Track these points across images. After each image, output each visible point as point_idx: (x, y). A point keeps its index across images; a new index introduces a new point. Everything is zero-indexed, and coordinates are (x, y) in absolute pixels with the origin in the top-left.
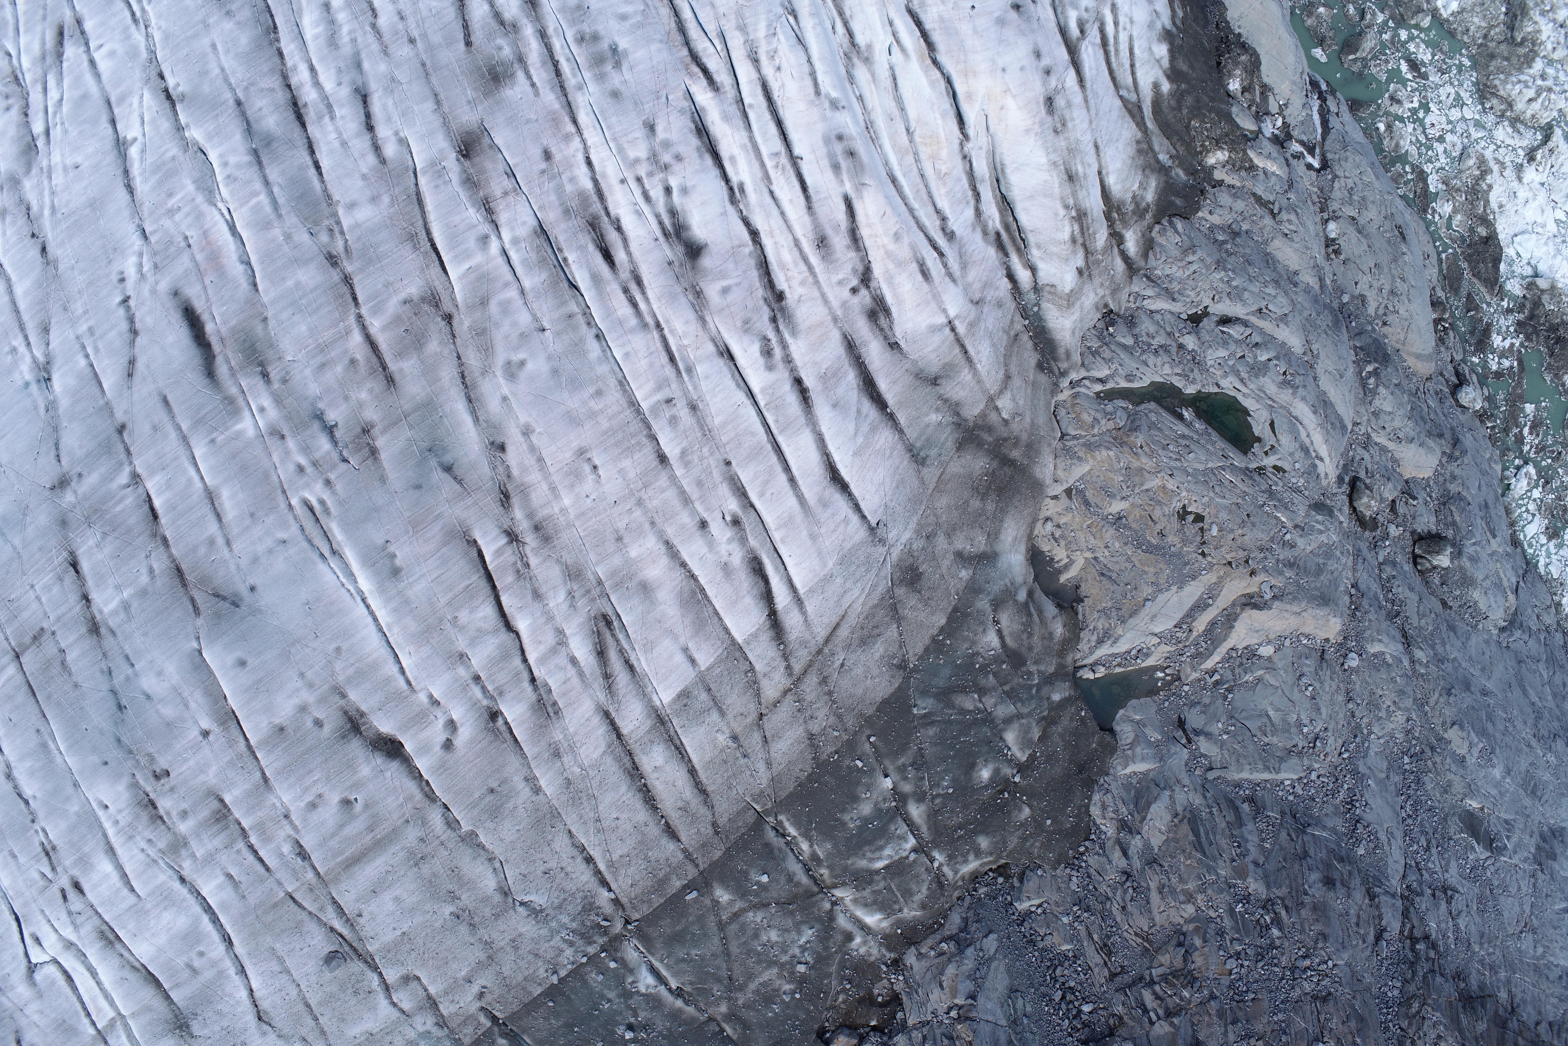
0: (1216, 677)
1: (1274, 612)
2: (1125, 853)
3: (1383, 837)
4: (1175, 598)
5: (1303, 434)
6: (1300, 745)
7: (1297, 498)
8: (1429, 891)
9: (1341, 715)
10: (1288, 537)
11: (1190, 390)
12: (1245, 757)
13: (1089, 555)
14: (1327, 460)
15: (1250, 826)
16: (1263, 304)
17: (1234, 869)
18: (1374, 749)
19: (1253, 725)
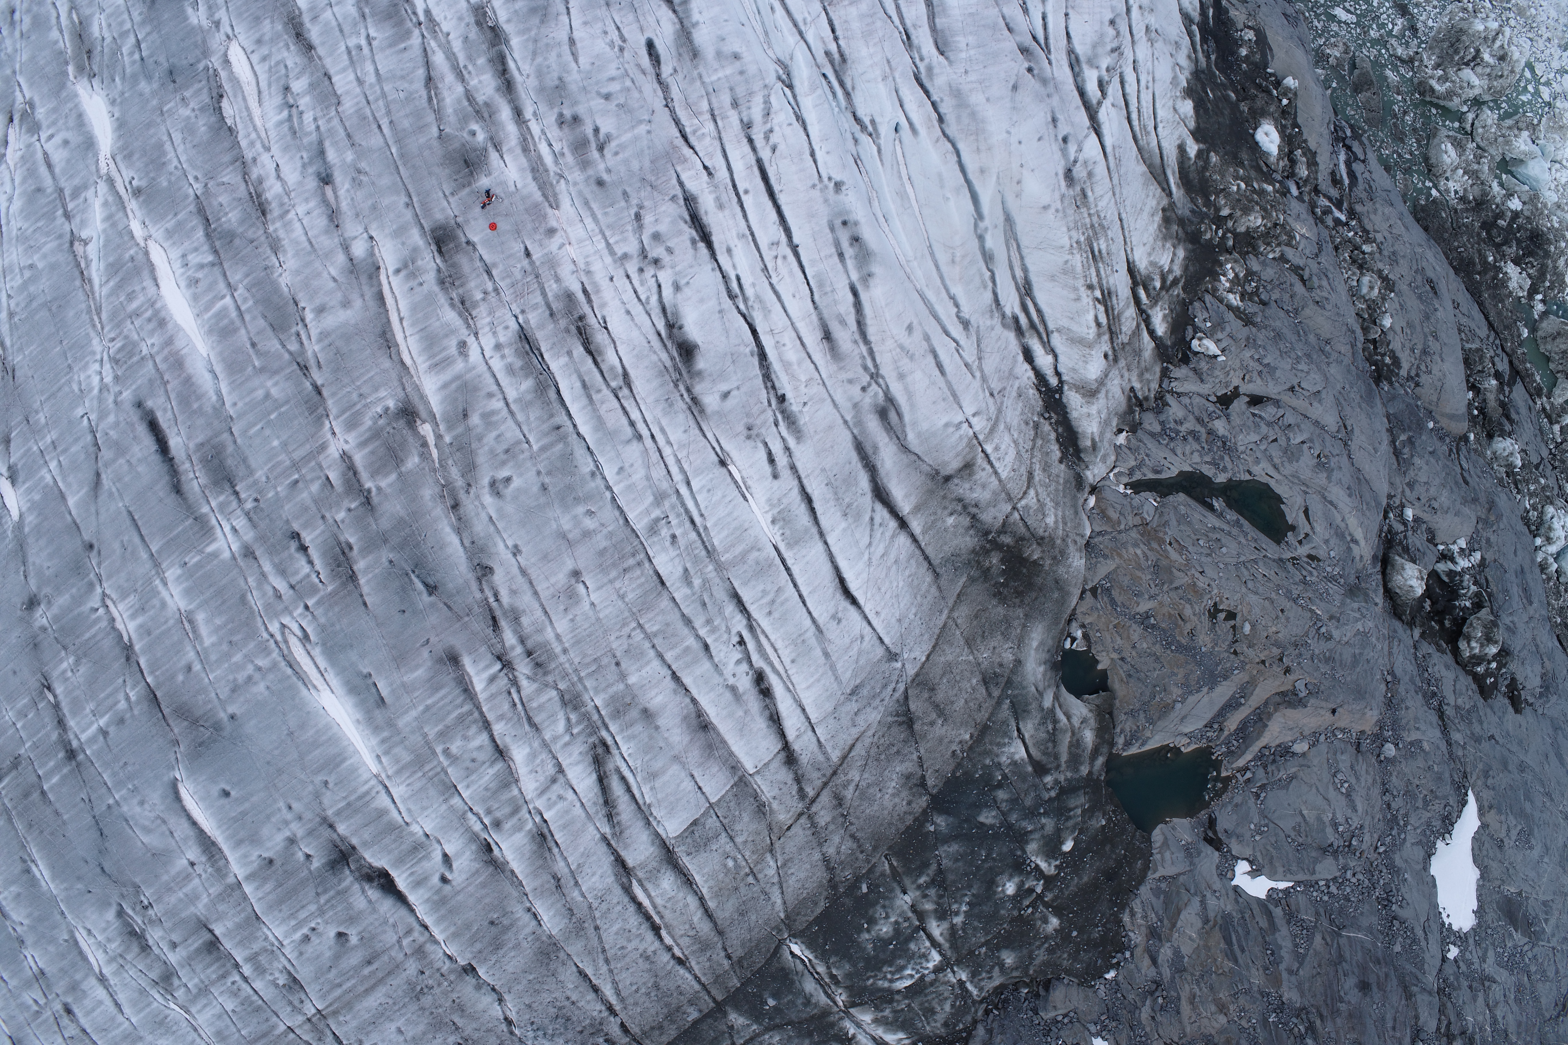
0: (1249, 775)
1: (1309, 709)
2: (1154, 961)
3: (1420, 933)
4: (1205, 699)
5: (1339, 519)
6: (1335, 845)
7: (1333, 588)
8: (1465, 984)
9: (1377, 809)
10: (1323, 630)
11: (1221, 478)
12: (1278, 859)
13: (1115, 656)
14: (1362, 543)
15: (1284, 932)
16: (1295, 382)
17: (1267, 977)
18: (1410, 840)
19: (1286, 825)
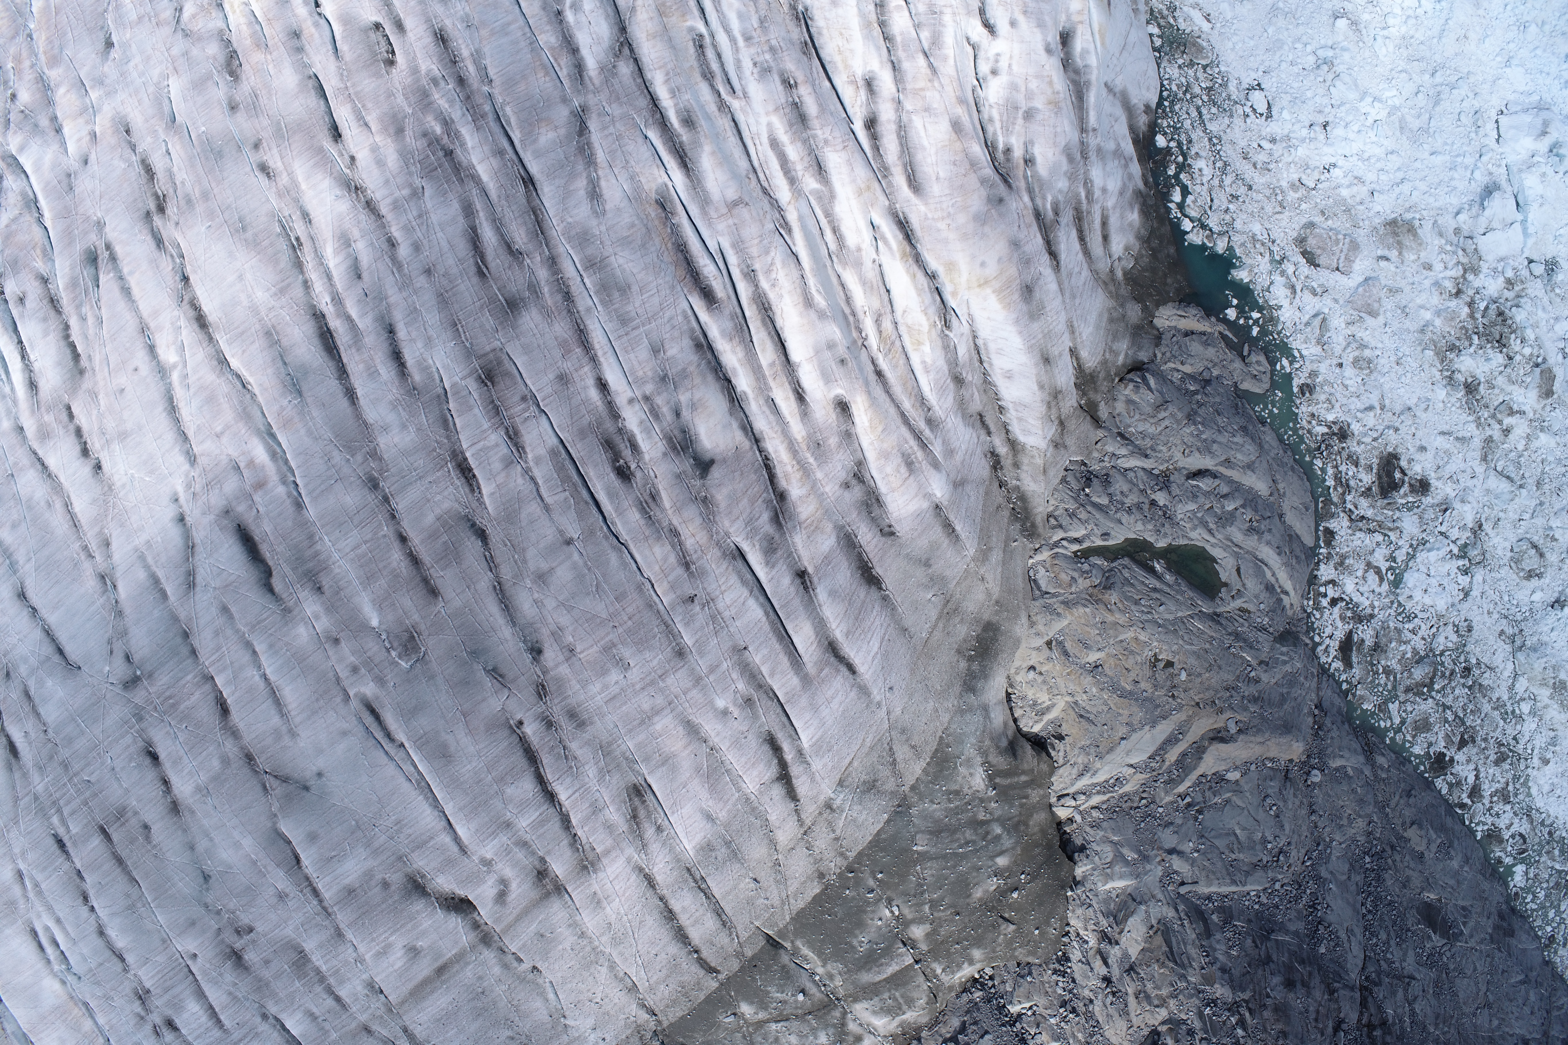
0: (1188, 800)
1: (1239, 744)
2: (1105, 962)
3: (1343, 935)
4: (1148, 735)
5: (1268, 574)
7: (1262, 637)
8: (1386, 981)
9: (1304, 828)
10: (1253, 674)
11: (1161, 544)
12: (1214, 873)
13: (1068, 699)
14: (1292, 593)
15: (1218, 936)
16: (1231, 454)
17: (1203, 976)
18: (1336, 853)
19: (1221, 843)
